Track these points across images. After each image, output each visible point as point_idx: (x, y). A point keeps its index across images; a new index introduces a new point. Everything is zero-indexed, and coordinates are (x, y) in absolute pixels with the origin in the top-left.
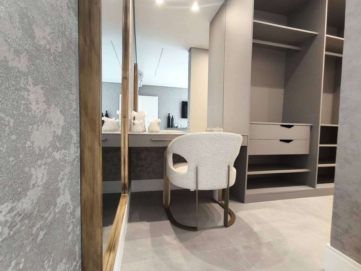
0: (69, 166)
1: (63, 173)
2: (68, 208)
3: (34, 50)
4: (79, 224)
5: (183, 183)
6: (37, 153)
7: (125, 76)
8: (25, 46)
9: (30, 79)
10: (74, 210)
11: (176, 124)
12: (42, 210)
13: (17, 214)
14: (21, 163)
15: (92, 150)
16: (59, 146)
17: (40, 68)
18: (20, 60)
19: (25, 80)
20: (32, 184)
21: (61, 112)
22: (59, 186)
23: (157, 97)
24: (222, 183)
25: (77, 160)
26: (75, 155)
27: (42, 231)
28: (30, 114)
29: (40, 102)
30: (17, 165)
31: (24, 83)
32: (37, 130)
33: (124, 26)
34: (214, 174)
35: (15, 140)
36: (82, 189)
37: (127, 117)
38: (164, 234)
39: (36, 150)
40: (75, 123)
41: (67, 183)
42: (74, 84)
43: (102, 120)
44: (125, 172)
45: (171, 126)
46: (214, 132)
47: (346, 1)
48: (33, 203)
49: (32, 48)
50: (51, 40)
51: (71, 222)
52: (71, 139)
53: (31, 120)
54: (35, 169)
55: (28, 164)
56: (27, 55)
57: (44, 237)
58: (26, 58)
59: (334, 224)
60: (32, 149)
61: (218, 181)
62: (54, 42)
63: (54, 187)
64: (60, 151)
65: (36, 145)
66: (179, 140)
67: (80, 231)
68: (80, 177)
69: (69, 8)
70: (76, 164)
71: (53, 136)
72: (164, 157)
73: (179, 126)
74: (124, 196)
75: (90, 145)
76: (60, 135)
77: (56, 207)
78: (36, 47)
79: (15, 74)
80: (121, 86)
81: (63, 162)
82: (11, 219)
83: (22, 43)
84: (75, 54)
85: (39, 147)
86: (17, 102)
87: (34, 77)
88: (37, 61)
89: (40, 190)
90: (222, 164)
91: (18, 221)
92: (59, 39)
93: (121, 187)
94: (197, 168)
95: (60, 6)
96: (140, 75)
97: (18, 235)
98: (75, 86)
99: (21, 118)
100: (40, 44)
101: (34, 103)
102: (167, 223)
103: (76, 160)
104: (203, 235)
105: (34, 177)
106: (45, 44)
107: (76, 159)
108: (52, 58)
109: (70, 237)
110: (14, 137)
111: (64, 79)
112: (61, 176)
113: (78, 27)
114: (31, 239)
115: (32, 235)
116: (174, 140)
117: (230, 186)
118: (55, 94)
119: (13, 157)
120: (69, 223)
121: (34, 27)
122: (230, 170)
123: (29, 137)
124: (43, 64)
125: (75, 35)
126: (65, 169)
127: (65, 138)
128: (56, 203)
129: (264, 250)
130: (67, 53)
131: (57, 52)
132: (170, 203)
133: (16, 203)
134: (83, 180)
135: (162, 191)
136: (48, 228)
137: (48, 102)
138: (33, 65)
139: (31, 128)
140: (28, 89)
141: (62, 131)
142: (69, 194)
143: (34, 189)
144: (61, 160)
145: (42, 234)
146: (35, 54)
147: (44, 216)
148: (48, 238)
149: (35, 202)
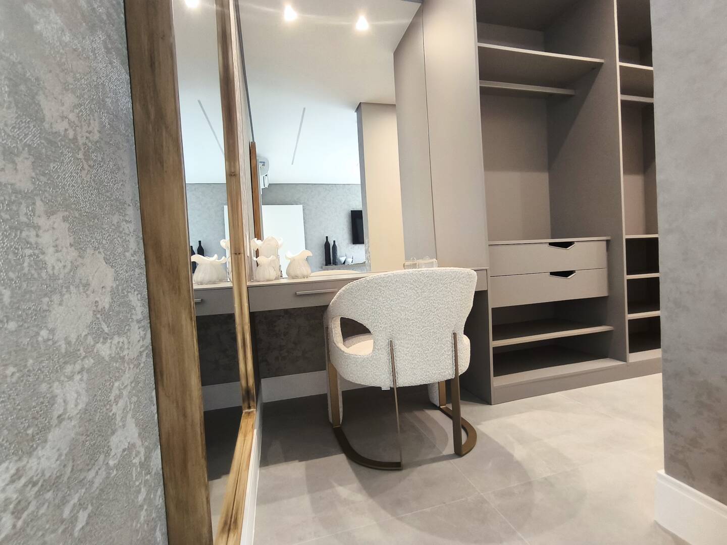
0: (130, 368)
1: (119, 385)
2: (134, 456)
3: (44, 145)
4: (159, 483)
5: (367, 376)
6: (63, 351)
7: (233, 171)
8: (24, 139)
9: (39, 203)
10: (148, 457)
11: (343, 256)
12: (80, 467)
13: (29, 484)
14: (29, 376)
15: (175, 330)
16: (106, 330)
17: (57, 178)
18: (16, 169)
19: (27, 207)
20: (56, 416)
21: (107, 260)
22: (112, 413)
23: (301, 206)
24: (443, 369)
25: (147, 354)
26: (141, 343)
27: (83, 511)
28: (44, 275)
29: (62, 247)
30: (22, 381)
31: (26, 214)
32: (60, 304)
33: (221, 69)
34: (426, 352)
35: (15, 332)
36: (160, 411)
37: (242, 252)
38: (335, 484)
39: (60, 346)
40: (137, 280)
41: (128, 403)
42: (128, 201)
43: (192, 261)
44: (246, 364)
45: (332, 261)
46: (420, 269)
47: (652, 2)
48: (60, 455)
49: (39, 142)
50: (77, 118)
51: (143, 481)
52: (130, 313)
53: (46, 285)
54: (62, 385)
55: (46, 375)
56: (31, 157)
57: (87, 523)
58: (28, 163)
59: (669, 431)
60: (53, 344)
61: (435, 365)
62: (83, 123)
63: (103, 416)
64: (109, 341)
65: (59, 335)
66: (352, 290)
67: (162, 499)
68: (154, 387)
69: (108, 51)
70: (144, 362)
71: (94, 311)
72: (323, 326)
73: (350, 260)
74: (249, 413)
75: (170, 319)
76: (107, 306)
77: (110, 457)
78: (46, 139)
79: (7, 198)
80: (225, 188)
81: (118, 361)
82: (18, 494)
83: (18, 134)
84: (128, 141)
85: (66, 339)
86: (16, 254)
87: (47, 198)
88: (52, 165)
89: (74, 426)
90: (442, 330)
91: (31, 496)
92: (93, 116)
93: (241, 395)
94: (391, 344)
95: (90, 50)
96: (261, 164)
97: (34, 527)
98: (131, 204)
99: (25, 285)
100: (54, 130)
101: (51, 250)
102: (341, 459)
103: (144, 354)
104: (414, 477)
105: (59, 400)
106: (66, 130)
107: (143, 351)
108: (81, 156)
109: (143, 513)
110: (12, 326)
111: (108, 194)
112: (115, 392)
113: (130, 86)
114: (60, 531)
115: (62, 521)
116: (340, 291)
117: (460, 373)
118: (92, 226)
119: (14, 367)
120: (138, 486)
121: (41, 98)
122: (458, 342)
123: (44, 322)
124: (64, 170)
125: (125, 102)
126: (122, 376)
127: (118, 313)
128: (108, 447)
129: (538, 496)
130: (111, 141)
131: (90, 141)
132: (343, 418)
133: (25, 460)
134: (161, 393)
135: (325, 396)
136: (94, 501)
137: (80, 244)
138: (44, 174)
139: (48, 303)
140: (37, 224)
141: (112, 299)
142: (134, 425)
143: (62, 426)
144: (112, 359)
145: (83, 517)
146: (46, 152)
147: (85, 477)
148: (97, 523)
149: (65, 452)
